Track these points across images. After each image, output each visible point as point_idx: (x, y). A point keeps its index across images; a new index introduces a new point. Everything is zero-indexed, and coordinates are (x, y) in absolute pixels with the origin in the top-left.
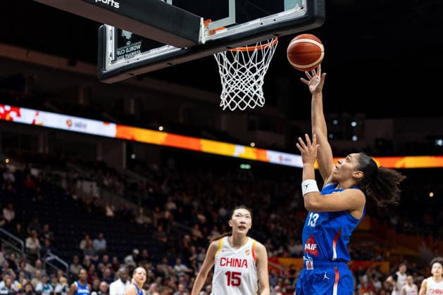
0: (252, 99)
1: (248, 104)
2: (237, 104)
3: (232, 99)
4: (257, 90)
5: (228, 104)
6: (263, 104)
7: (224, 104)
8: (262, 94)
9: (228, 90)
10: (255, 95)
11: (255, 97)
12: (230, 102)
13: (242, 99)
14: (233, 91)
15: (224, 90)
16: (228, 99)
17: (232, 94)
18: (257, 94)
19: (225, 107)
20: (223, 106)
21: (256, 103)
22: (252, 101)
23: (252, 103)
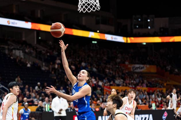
0: (94, 6)
1: (92, 9)
2: (86, 10)
3: (84, 7)
4: (96, 2)
5: (82, 10)
6: (99, 9)
7: (80, 9)
8: (99, 4)
9: (82, 2)
10: (95, 5)
11: (95, 6)
12: (83, 8)
13: (89, 7)
14: (84, 3)
15: (80, 3)
16: (82, 7)
17: (84, 4)
18: (96, 4)
19: (80, 11)
20: (79, 11)
21: (96, 8)
22: (94, 8)
23: (94, 9)
